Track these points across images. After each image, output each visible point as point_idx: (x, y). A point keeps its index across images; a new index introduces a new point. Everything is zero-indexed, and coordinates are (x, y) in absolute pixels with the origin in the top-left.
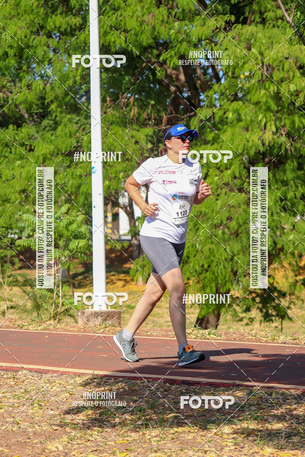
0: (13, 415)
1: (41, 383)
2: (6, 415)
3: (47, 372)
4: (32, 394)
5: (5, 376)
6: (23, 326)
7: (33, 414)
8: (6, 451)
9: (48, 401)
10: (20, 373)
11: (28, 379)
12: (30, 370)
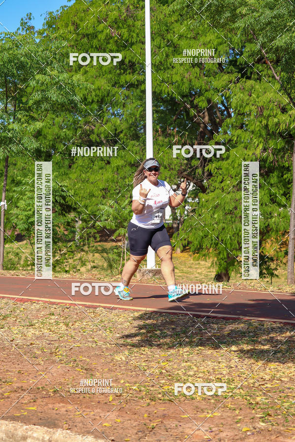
0: (93, 337)
1: (111, 316)
2: (88, 337)
3: (115, 309)
4: (106, 323)
5: (88, 311)
6: (101, 278)
7: (106, 336)
8: (88, 360)
9: (116, 328)
10: (98, 309)
11: (103, 313)
12: (105, 308)
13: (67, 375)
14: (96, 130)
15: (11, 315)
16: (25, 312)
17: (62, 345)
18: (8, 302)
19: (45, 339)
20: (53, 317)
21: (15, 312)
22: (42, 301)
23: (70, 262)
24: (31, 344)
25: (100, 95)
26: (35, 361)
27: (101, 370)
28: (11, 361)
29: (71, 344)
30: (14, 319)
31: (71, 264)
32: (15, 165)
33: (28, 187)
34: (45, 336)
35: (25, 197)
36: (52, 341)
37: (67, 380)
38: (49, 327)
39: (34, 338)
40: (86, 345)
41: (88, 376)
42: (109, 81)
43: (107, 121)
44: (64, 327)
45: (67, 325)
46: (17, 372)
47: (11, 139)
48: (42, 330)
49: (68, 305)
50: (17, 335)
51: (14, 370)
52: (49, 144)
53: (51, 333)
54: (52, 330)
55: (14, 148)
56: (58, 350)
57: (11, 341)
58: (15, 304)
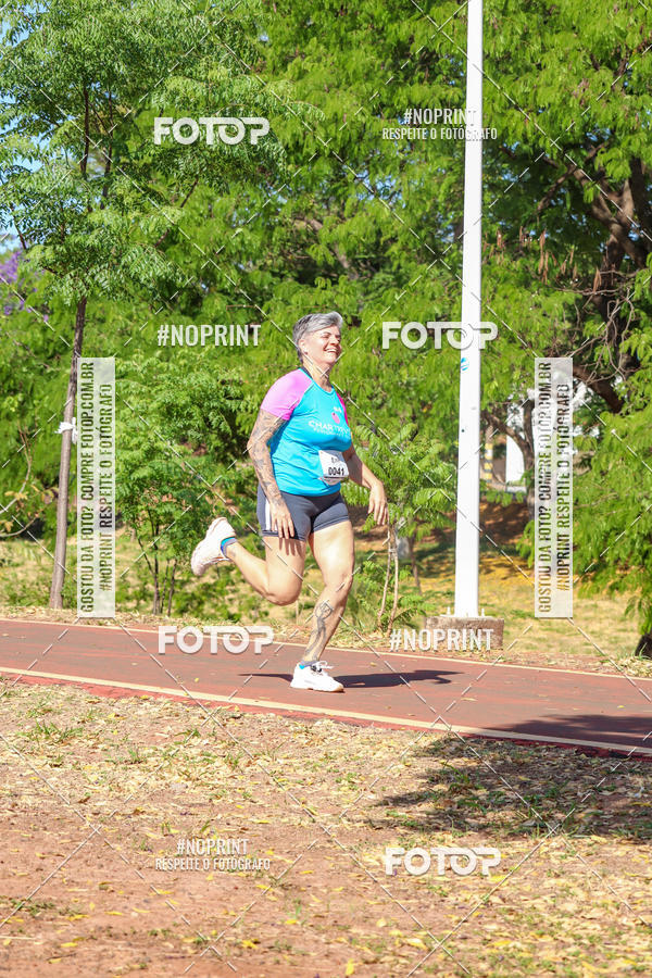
0: (303, 798)
3: (366, 724)
4: (339, 761)
5: (291, 728)
7: (339, 798)
8: (288, 861)
9: (367, 777)
10: (318, 723)
11: (332, 734)
12: (337, 720)
13: (232, 899)
14: (324, 233)
15: (81, 730)
16: (120, 724)
17: (219, 816)
18: (74, 696)
19: (173, 801)
20: (195, 741)
21: (94, 724)
22: (167, 696)
23: (242, 592)
24: (136, 812)
25: (339, 137)
26: (146, 858)
27: (325, 891)
28: (80, 857)
29: (241, 816)
30: (91, 743)
31: (245, 596)
32: (102, 321)
33: (133, 384)
34: (174, 793)
36: (192, 805)
37: (232, 913)
38: (184, 769)
39: (143, 797)
40: (286, 820)
41: (290, 904)
42: (364, 100)
43: (356, 208)
44: (225, 770)
45: (233, 764)
46: (97, 887)
47: (93, 253)
48: (166, 775)
49: (236, 709)
50: (97, 787)
51: (90, 881)
52: (198, 266)
53: (189, 783)
54: (194, 775)
55: (104, 277)
56: (208, 830)
57: (81, 802)
58: (94, 703)
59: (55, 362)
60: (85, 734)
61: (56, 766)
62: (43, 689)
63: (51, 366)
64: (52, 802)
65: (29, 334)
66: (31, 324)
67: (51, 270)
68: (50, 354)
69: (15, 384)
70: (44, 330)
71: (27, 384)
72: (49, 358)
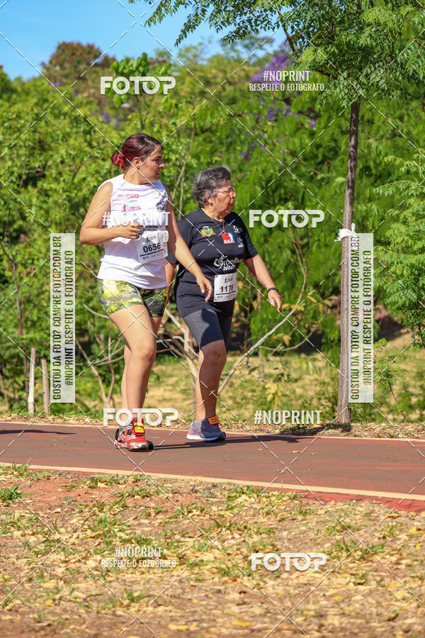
15: (383, 546)
18: (373, 511)
21: (395, 539)
30: (394, 559)
35: (407, 213)
47: (367, 52)
50: (404, 605)
55: (380, 77)
57: (390, 620)
58: (393, 518)
59: (325, 168)
60: (387, 550)
61: (360, 584)
62: (340, 505)
63: (322, 172)
64: (359, 621)
65: (297, 140)
66: (298, 130)
67: (322, 72)
68: (320, 159)
69: (285, 194)
70: (312, 134)
71: (297, 192)
72: (319, 164)
